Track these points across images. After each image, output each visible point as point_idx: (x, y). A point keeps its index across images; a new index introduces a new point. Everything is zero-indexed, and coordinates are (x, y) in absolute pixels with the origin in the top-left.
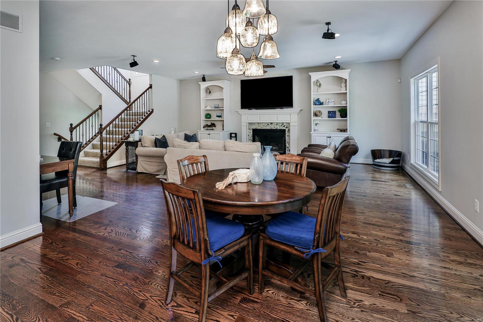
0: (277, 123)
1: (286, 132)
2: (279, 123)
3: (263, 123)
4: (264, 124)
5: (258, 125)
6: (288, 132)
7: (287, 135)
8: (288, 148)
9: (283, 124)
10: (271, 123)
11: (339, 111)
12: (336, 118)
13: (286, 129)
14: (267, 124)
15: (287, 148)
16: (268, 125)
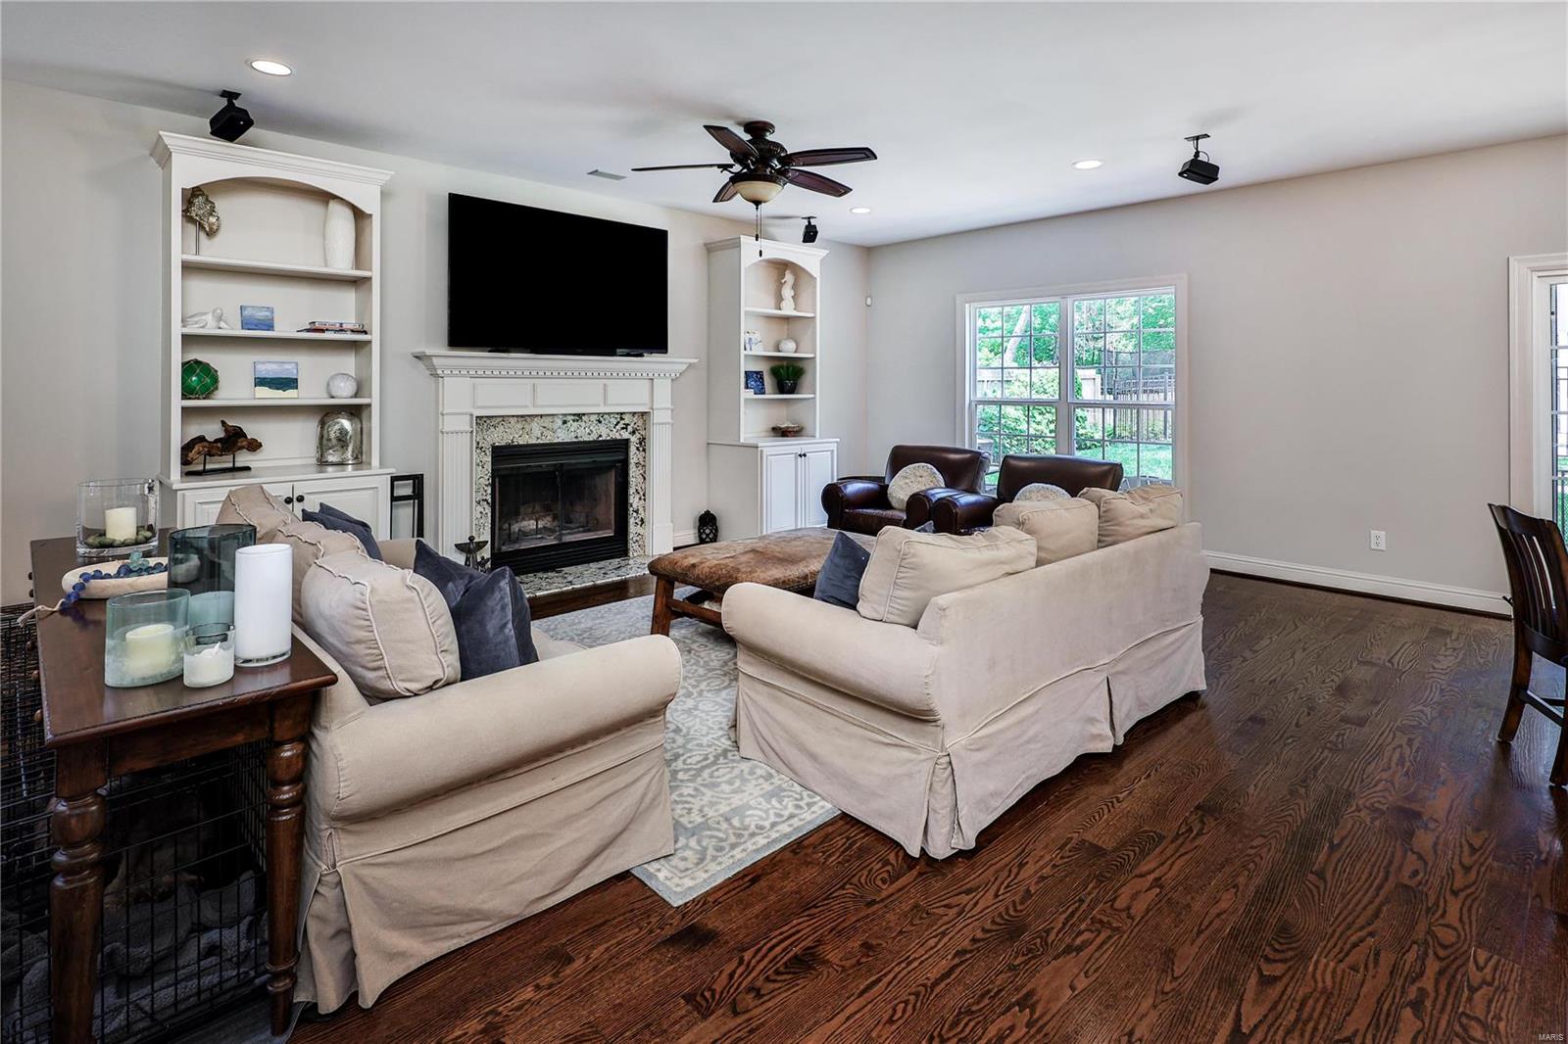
0: (599, 414)
1: (633, 449)
2: (609, 414)
3: (541, 416)
4: (546, 422)
5: (520, 426)
6: (638, 449)
7: (633, 460)
8: (637, 512)
9: (622, 419)
10: (578, 415)
11: (775, 372)
12: (764, 393)
13: (634, 439)
14: (560, 423)
15: (635, 514)
16: (565, 422)
